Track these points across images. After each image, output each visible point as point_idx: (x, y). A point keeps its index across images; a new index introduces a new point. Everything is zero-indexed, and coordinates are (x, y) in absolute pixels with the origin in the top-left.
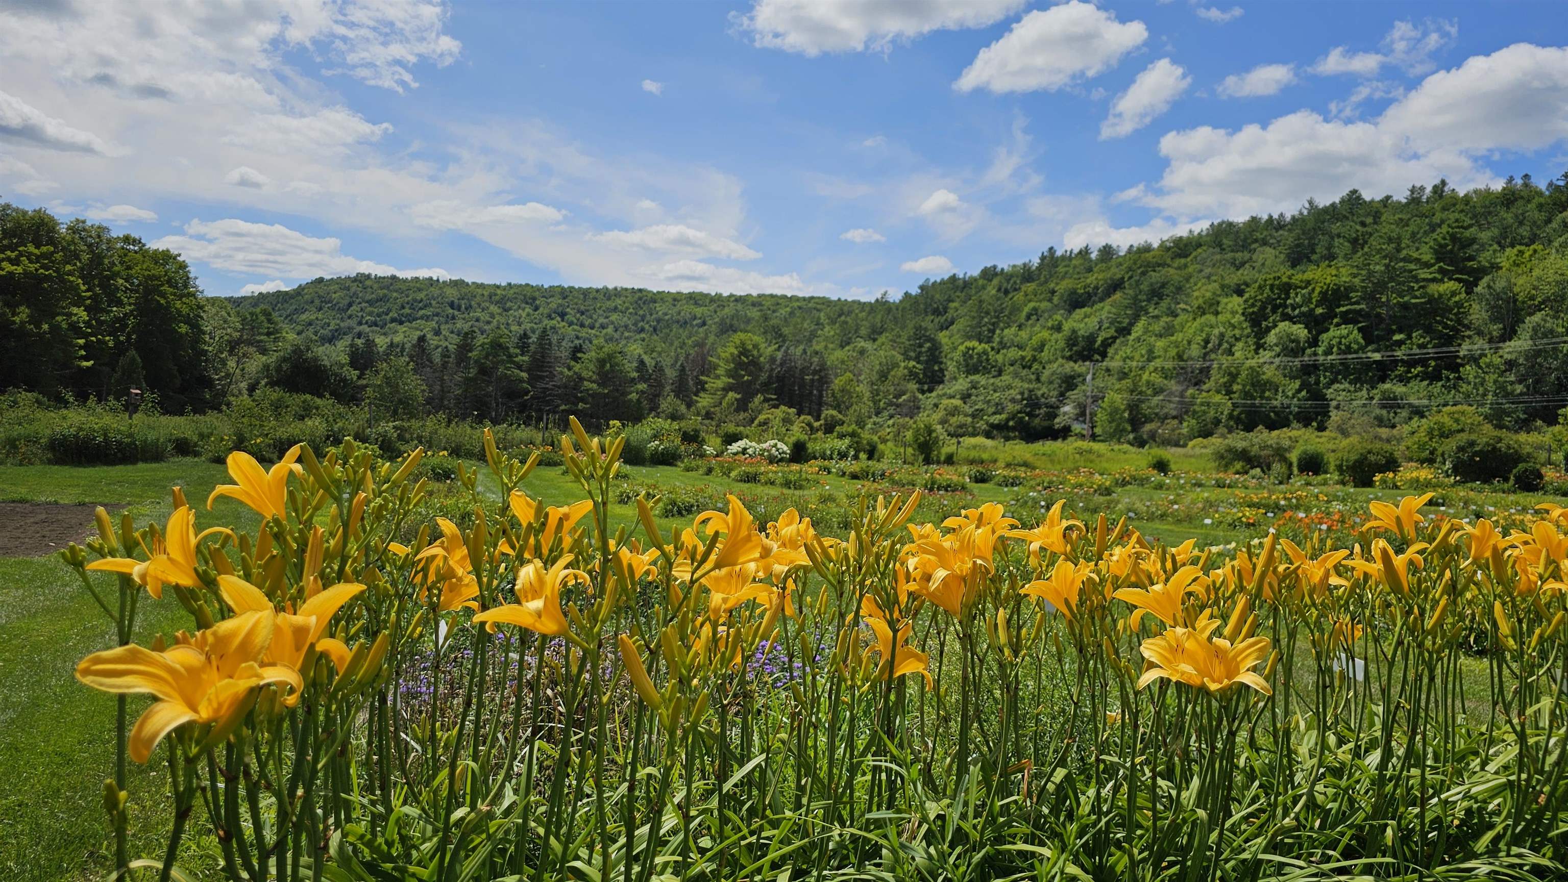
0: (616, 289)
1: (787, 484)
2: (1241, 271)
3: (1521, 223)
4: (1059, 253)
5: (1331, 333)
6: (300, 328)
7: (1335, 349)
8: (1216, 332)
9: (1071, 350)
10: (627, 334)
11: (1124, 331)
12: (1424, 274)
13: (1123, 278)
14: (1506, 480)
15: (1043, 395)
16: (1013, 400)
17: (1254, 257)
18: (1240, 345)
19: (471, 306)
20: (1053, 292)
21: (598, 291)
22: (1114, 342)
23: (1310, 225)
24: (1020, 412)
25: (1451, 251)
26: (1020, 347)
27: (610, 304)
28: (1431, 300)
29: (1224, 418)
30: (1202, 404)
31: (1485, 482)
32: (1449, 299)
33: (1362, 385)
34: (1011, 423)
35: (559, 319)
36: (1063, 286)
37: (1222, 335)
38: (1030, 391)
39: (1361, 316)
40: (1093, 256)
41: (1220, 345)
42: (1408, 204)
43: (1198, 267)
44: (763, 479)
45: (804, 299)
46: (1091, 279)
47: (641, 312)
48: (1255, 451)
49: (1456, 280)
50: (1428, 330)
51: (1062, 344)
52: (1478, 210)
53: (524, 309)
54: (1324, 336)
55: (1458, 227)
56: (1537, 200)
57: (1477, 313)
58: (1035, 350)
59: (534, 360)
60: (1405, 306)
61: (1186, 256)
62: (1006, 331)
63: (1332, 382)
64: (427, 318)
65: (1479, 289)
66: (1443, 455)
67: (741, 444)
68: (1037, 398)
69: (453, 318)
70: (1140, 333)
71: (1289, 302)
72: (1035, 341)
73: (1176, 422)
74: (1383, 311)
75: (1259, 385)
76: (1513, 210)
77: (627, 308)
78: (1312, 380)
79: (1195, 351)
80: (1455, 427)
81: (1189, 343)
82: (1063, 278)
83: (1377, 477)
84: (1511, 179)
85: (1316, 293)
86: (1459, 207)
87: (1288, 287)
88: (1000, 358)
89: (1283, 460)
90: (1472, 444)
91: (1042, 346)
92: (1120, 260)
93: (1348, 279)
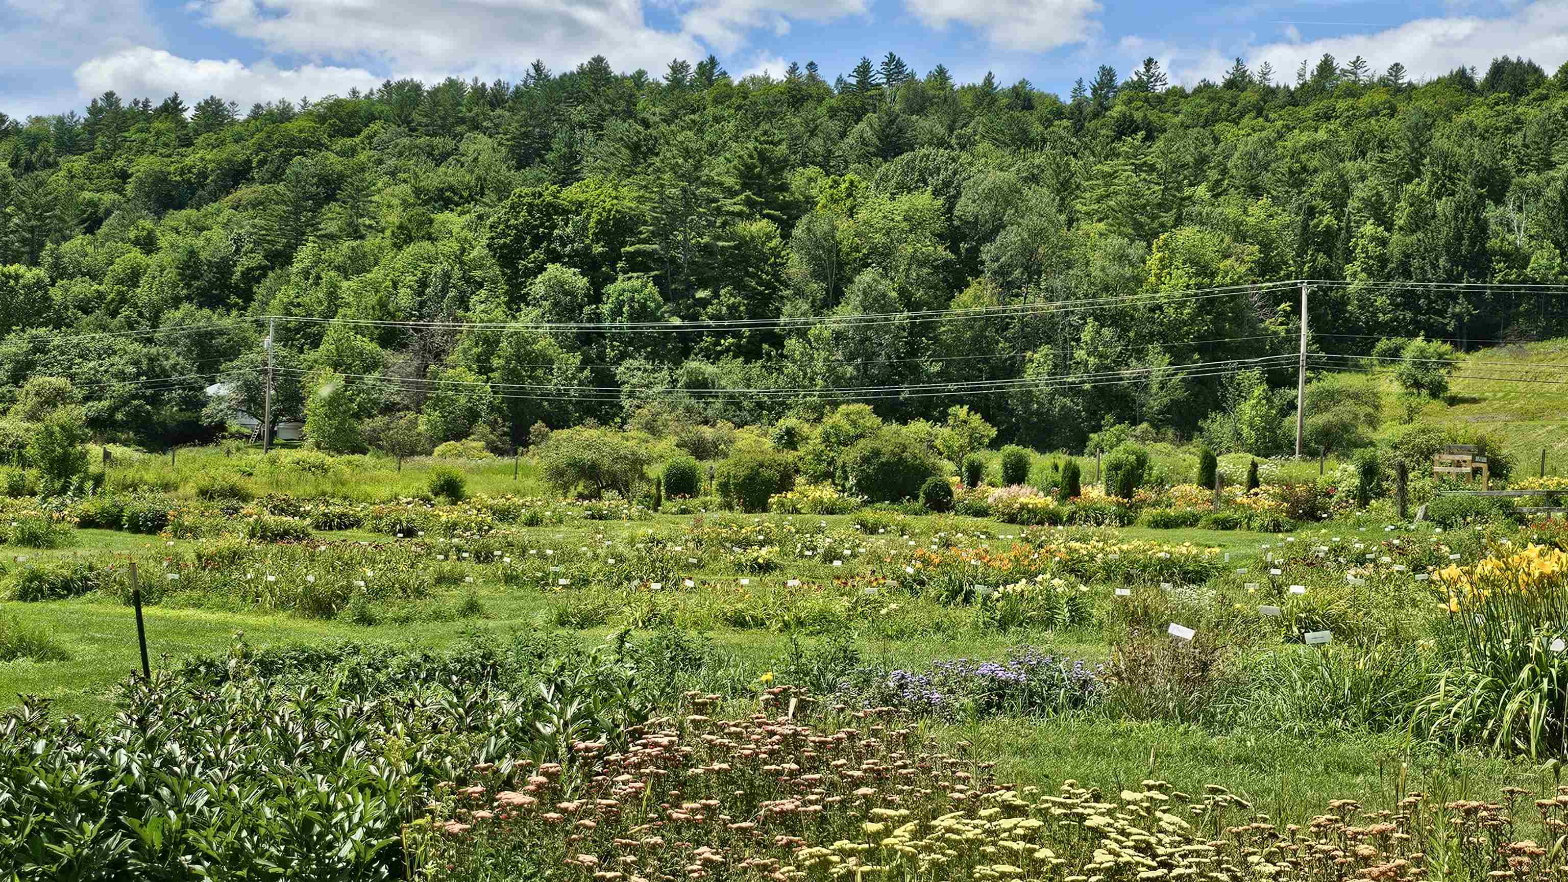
2: (442, 169)
3: (813, 133)
4: (125, 104)
5: (620, 284)
7: (626, 308)
8: (437, 269)
9: (189, 286)
11: (281, 259)
12: (731, 205)
13: (249, 161)
14: (915, 497)
15: (174, 367)
16: (121, 376)
17: (462, 147)
18: (483, 293)
20: (124, 176)
22: (265, 275)
23: (540, 105)
24: (134, 397)
25: (759, 176)
26: (94, 275)
28: (744, 243)
29: (483, 409)
30: (447, 388)
31: (894, 501)
32: (763, 244)
33: (662, 362)
34: (119, 416)
37: (447, 275)
38: (151, 360)
39: (655, 261)
40: (188, 115)
41: (444, 291)
42: (670, 89)
43: (376, 154)
46: (194, 158)
49: (768, 216)
50: (739, 286)
51: (171, 273)
52: (761, 107)
54: (610, 288)
55: (767, 142)
56: (827, 101)
57: (796, 266)
60: (707, 250)
61: (352, 135)
62: (65, 247)
63: (623, 356)
65: (797, 232)
68: (163, 370)
70: (307, 263)
71: (556, 232)
72: (119, 266)
74: (680, 255)
75: (529, 359)
76: (803, 114)
78: (593, 353)
79: (404, 298)
80: (852, 432)
81: (395, 285)
82: (140, 152)
83: (774, 499)
84: (793, 69)
85: (592, 224)
86: (738, 101)
87: (552, 210)
88: (56, 293)
89: (643, 477)
90: (876, 453)
91: (134, 277)
92: (237, 128)
93: (633, 205)
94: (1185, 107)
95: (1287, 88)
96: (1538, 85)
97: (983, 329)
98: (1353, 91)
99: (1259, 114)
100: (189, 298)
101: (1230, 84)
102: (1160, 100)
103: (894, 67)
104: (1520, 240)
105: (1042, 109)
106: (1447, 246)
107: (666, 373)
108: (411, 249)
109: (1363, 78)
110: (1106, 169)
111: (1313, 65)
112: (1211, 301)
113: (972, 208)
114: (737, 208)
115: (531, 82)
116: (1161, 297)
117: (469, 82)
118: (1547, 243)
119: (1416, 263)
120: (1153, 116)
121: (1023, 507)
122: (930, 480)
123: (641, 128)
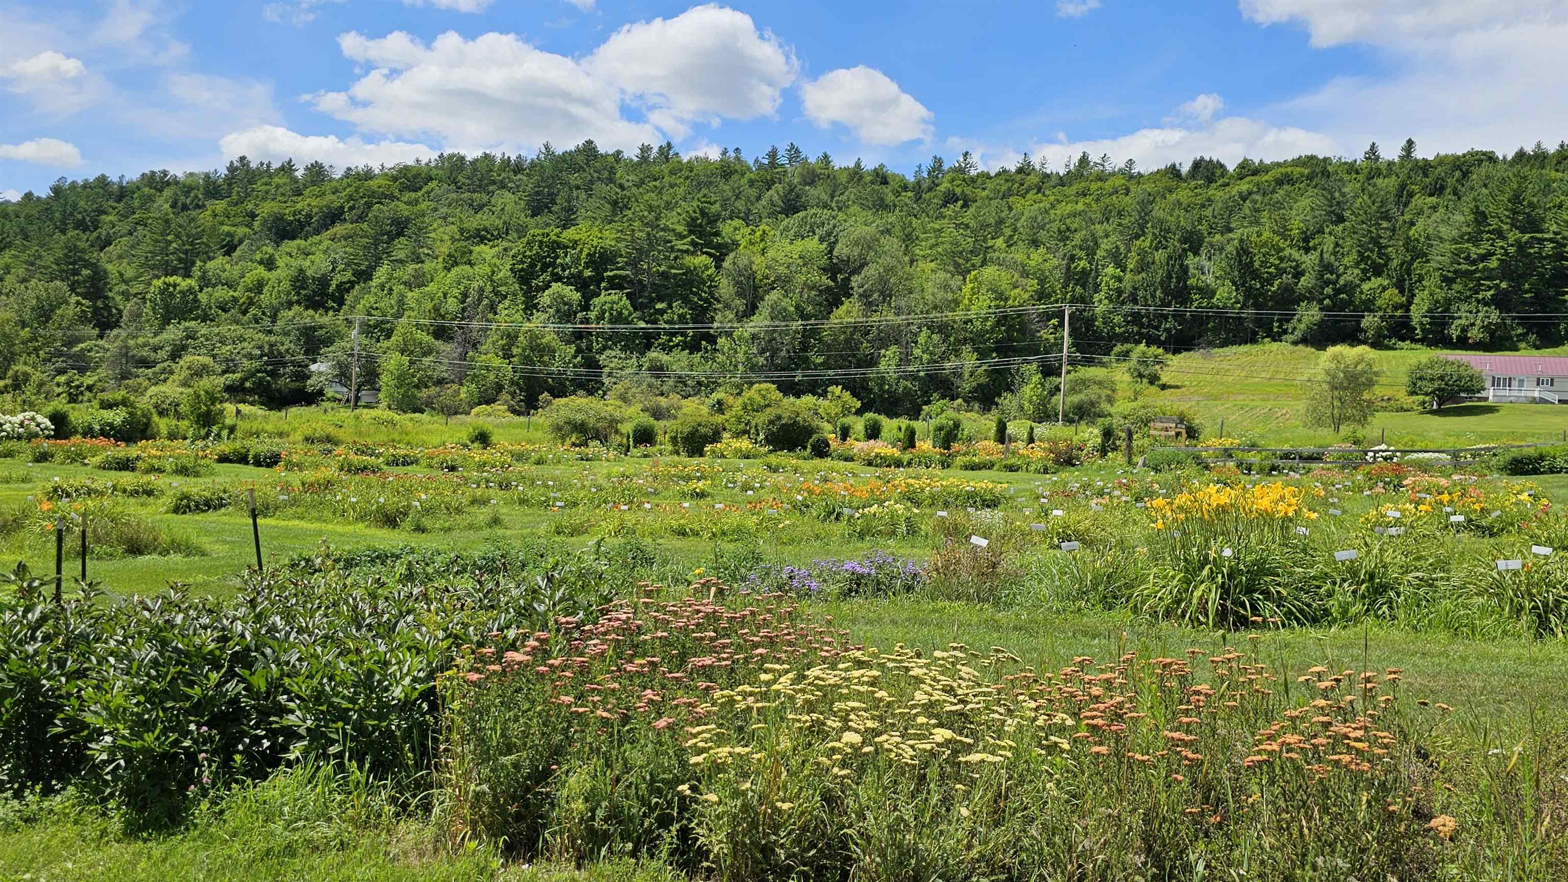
2: (479, 215)
3: (738, 197)
4: (254, 165)
5: (603, 298)
7: (607, 314)
8: (475, 285)
9: (298, 294)
11: (365, 276)
12: (680, 245)
13: (342, 207)
14: (805, 449)
15: (287, 351)
17: (493, 200)
18: (507, 303)
20: (253, 216)
22: (353, 287)
23: (548, 173)
25: (700, 225)
26: (230, 285)
28: (689, 271)
29: (506, 383)
30: (481, 368)
31: (789, 451)
32: (703, 272)
33: (632, 353)
36: (267, 209)
37: (481, 290)
39: (628, 282)
40: (300, 174)
41: (480, 300)
42: (639, 163)
43: (432, 204)
46: (302, 204)
49: (706, 253)
50: (686, 301)
51: (286, 285)
54: (596, 301)
55: (706, 202)
57: (725, 288)
60: (664, 275)
61: (416, 191)
62: (210, 264)
63: (605, 348)
65: (726, 264)
66: (756, 427)
70: (383, 279)
71: (558, 261)
72: (248, 279)
73: (456, 387)
74: (645, 279)
75: (538, 349)
76: (731, 183)
78: (584, 345)
79: (452, 305)
80: (762, 401)
81: (445, 295)
82: (264, 199)
83: (708, 448)
84: (725, 152)
85: (584, 255)
86: (685, 173)
87: (556, 246)
88: (203, 297)
89: (617, 432)
90: (779, 418)
91: (259, 286)
92: (336, 184)
93: (613, 243)
94: (990, 185)
95: (1058, 174)
96: (1222, 176)
97: (852, 334)
98: (1101, 177)
99: (1039, 191)
100: (298, 303)
101: (1020, 171)
102: (973, 180)
103: (794, 153)
104: (1210, 279)
105: (894, 184)
106: (1162, 283)
107: (634, 360)
108: (456, 271)
109: (1109, 168)
110: (937, 226)
111: (1075, 159)
112: (1005, 317)
113: (846, 251)
114: (685, 247)
115: (542, 156)
116: (972, 315)
117: (499, 156)
118: (1227, 282)
119: (1141, 293)
120: (968, 191)
121: (877, 455)
122: (815, 436)
123: (618, 190)
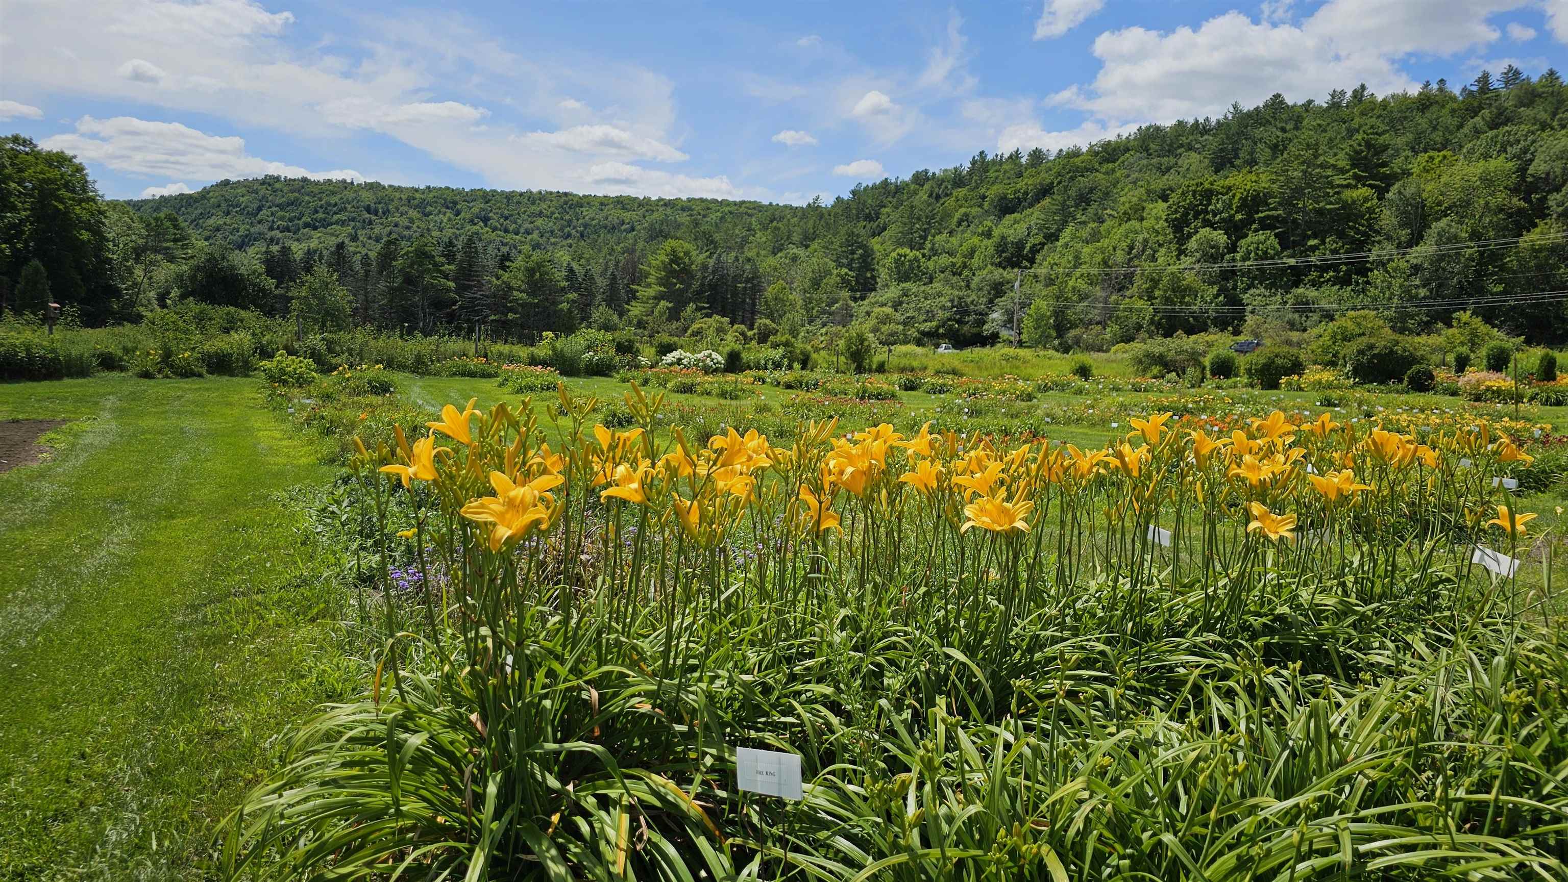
0: (540, 192)
1: (723, 394)
2: (1166, 176)
3: (1435, 128)
4: (990, 158)
5: (1249, 239)
6: (207, 233)
7: (1252, 255)
8: (1140, 238)
9: (1000, 256)
10: (553, 240)
11: (1053, 237)
12: (1338, 180)
13: (1052, 184)
14: (1401, 381)
15: (972, 302)
16: (943, 308)
17: (1180, 162)
18: (1163, 251)
19: (388, 211)
20: (984, 197)
21: (521, 194)
22: (1042, 248)
23: (1234, 130)
24: (949, 320)
25: (1365, 158)
26: (951, 254)
27: (535, 209)
28: (1345, 206)
29: (1145, 324)
30: (1125, 310)
31: (1381, 383)
32: (1362, 205)
33: (1277, 290)
34: (941, 331)
35: (481, 224)
36: (993, 192)
37: (1146, 241)
38: (960, 298)
39: (1278, 222)
41: (1144, 251)
42: (1328, 108)
43: (1126, 172)
44: (699, 389)
45: (735, 203)
46: (1021, 184)
47: (567, 217)
48: (1171, 355)
49: (1370, 186)
50: (1341, 236)
51: (991, 250)
52: (1396, 115)
53: (445, 214)
54: (1243, 242)
55: (1373, 133)
56: (1451, 105)
57: (1387, 219)
58: (965, 256)
59: (461, 269)
60: (1320, 212)
61: (1114, 161)
62: (937, 238)
63: (1249, 287)
64: (343, 223)
65: (1389, 195)
66: (1344, 358)
67: (676, 354)
68: (967, 305)
69: (370, 223)
70: (1068, 239)
71: (1210, 208)
72: (965, 247)
73: (1100, 327)
74: (1299, 217)
75: (1179, 290)
76: (1428, 115)
77: (552, 213)
78: (1230, 285)
79: (1120, 257)
80: (1357, 331)
81: (1115, 249)
82: (994, 183)
83: (1283, 380)
84: (1427, 84)
85: (1236, 200)
86: (1377, 112)
87: (1212, 194)
88: (930, 264)
92: (1050, 164)
93: (1267, 185)
97: (1547, 258)
103: (1512, 75)
107: (1279, 297)
108: (1127, 226)
113: (1544, 168)
114: (1345, 182)
115: (1229, 116)
117: (1190, 120)
121: (1488, 389)
123: (1279, 133)
